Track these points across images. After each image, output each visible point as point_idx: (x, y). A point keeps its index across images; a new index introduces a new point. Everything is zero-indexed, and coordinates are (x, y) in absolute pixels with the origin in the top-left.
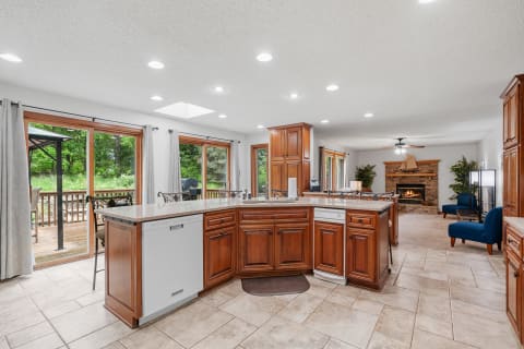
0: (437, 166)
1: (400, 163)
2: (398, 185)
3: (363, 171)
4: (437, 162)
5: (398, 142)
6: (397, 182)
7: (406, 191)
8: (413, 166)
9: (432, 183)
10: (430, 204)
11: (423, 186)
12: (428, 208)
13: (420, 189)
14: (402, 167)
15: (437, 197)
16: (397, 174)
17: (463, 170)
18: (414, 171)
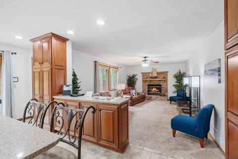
0: (167, 75)
1: (149, 73)
2: (149, 85)
3: (131, 78)
4: (167, 72)
5: (144, 59)
6: (148, 83)
7: (152, 88)
8: (155, 75)
9: (165, 84)
10: (164, 95)
11: (160, 85)
12: (163, 98)
13: (159, 87)
14: (150, 75)
15: (167, 92)
16: (148, 79)
17: (180, 77)
18: (156, 78)
